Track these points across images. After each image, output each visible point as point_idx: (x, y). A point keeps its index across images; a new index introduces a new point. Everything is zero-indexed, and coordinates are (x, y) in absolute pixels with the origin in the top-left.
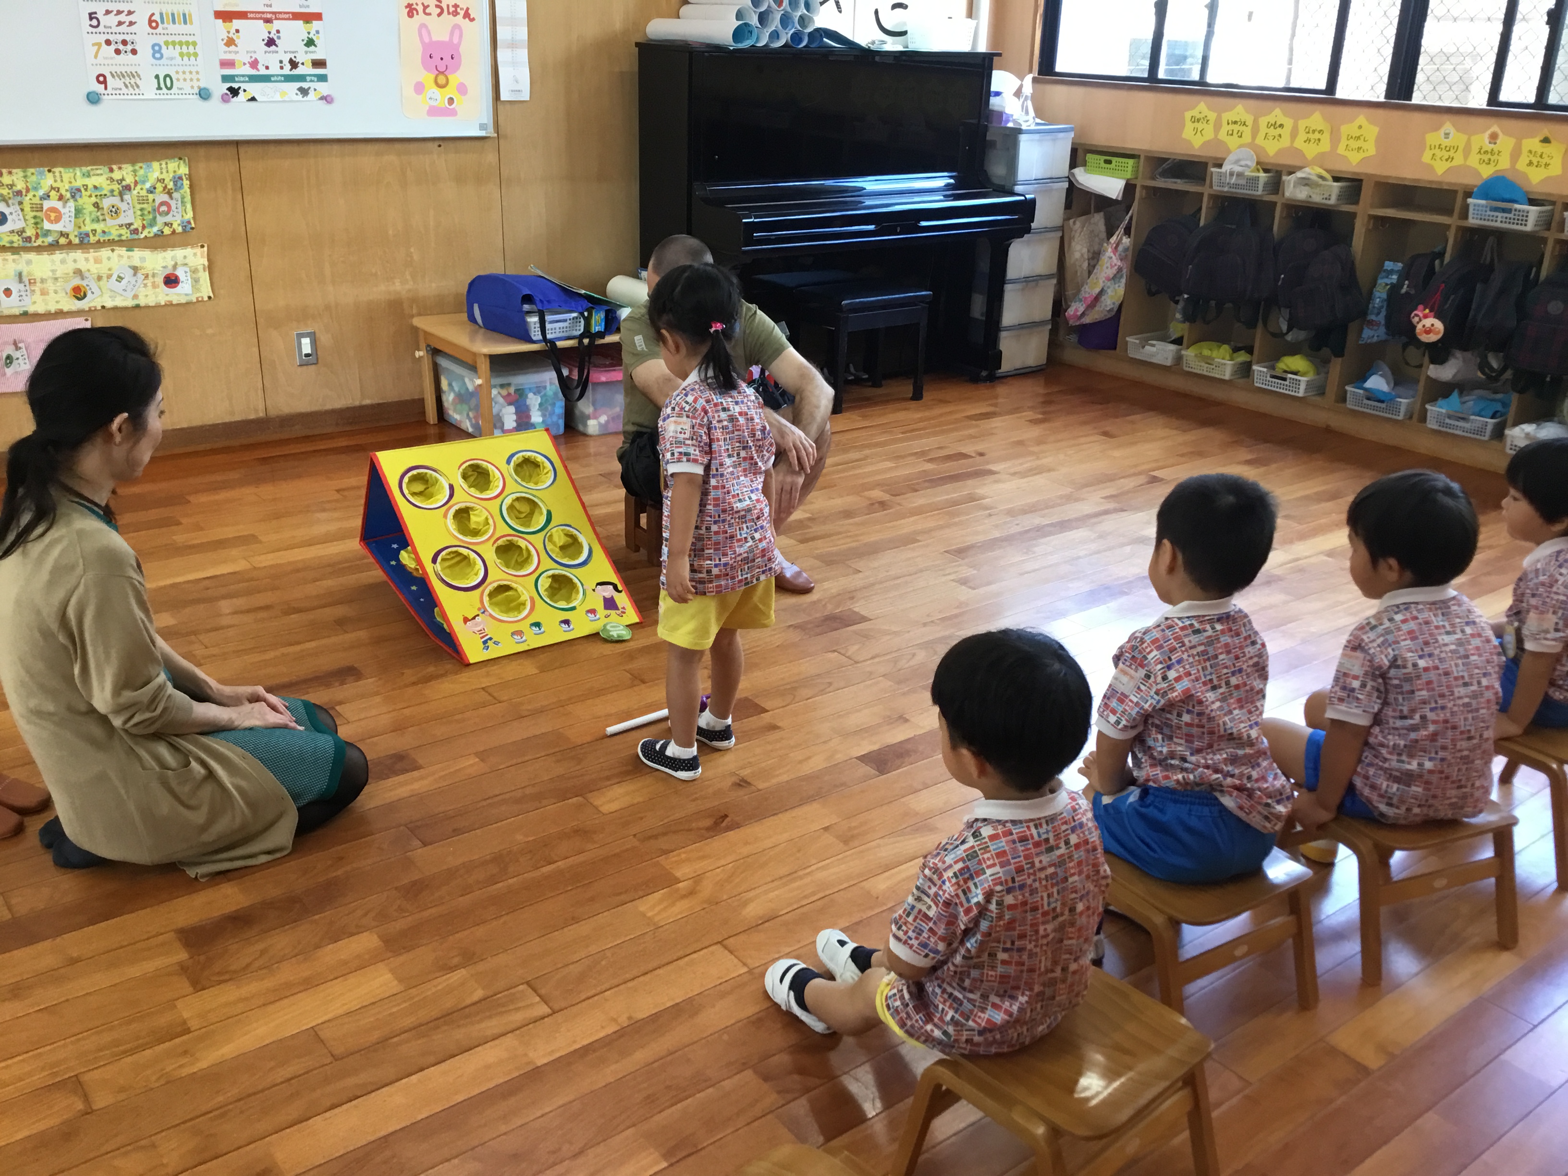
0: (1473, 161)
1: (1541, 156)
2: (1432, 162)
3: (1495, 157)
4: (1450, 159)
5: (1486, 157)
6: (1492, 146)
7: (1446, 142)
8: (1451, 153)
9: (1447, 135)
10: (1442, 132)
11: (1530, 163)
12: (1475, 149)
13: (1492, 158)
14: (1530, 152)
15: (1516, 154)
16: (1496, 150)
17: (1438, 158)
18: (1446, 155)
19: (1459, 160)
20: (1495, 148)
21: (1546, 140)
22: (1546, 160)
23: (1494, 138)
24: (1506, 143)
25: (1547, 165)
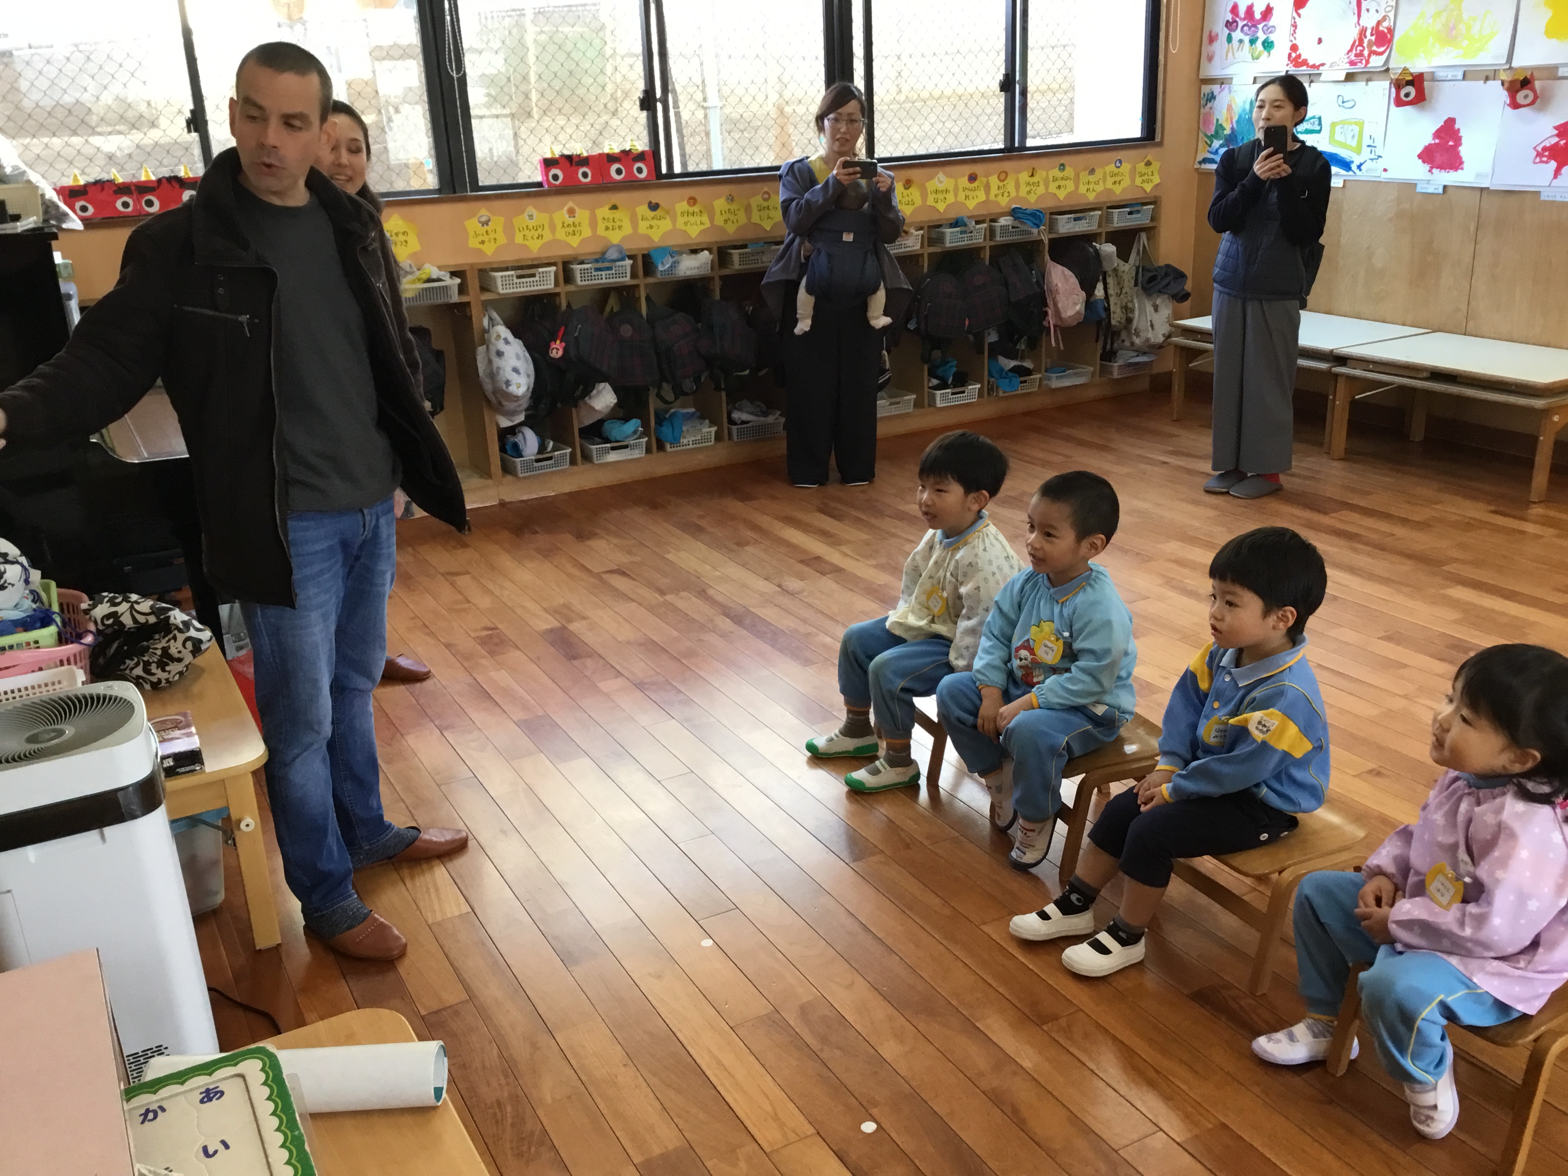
0: (561, 234)
1: (613, 221)
2: (526, 242)
3: (578, 228)
4: (540, 237)
5: (571, 230)
6: (572, 219)
7: (531, 223)
8: (540, 231)
9: (531, 217)
10: (526, 216)
11: (607, 228)
12: (559, 226)
13: (576, 229)
14: (604, 219)
15: (593, 223)
16: (577, 223)
17: (529, 238)
18: (536, 234)
19: (548, 236)
20: (576, 220)
21: (614, 207)
22: (618, 224)
23: (571, 212)
24: (583, 215)
25: (620, 227)
